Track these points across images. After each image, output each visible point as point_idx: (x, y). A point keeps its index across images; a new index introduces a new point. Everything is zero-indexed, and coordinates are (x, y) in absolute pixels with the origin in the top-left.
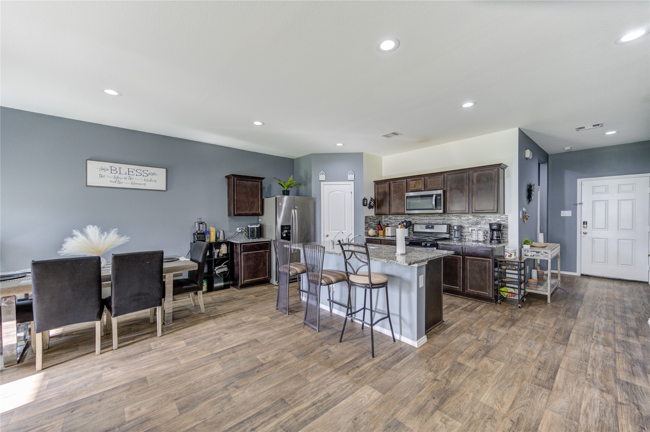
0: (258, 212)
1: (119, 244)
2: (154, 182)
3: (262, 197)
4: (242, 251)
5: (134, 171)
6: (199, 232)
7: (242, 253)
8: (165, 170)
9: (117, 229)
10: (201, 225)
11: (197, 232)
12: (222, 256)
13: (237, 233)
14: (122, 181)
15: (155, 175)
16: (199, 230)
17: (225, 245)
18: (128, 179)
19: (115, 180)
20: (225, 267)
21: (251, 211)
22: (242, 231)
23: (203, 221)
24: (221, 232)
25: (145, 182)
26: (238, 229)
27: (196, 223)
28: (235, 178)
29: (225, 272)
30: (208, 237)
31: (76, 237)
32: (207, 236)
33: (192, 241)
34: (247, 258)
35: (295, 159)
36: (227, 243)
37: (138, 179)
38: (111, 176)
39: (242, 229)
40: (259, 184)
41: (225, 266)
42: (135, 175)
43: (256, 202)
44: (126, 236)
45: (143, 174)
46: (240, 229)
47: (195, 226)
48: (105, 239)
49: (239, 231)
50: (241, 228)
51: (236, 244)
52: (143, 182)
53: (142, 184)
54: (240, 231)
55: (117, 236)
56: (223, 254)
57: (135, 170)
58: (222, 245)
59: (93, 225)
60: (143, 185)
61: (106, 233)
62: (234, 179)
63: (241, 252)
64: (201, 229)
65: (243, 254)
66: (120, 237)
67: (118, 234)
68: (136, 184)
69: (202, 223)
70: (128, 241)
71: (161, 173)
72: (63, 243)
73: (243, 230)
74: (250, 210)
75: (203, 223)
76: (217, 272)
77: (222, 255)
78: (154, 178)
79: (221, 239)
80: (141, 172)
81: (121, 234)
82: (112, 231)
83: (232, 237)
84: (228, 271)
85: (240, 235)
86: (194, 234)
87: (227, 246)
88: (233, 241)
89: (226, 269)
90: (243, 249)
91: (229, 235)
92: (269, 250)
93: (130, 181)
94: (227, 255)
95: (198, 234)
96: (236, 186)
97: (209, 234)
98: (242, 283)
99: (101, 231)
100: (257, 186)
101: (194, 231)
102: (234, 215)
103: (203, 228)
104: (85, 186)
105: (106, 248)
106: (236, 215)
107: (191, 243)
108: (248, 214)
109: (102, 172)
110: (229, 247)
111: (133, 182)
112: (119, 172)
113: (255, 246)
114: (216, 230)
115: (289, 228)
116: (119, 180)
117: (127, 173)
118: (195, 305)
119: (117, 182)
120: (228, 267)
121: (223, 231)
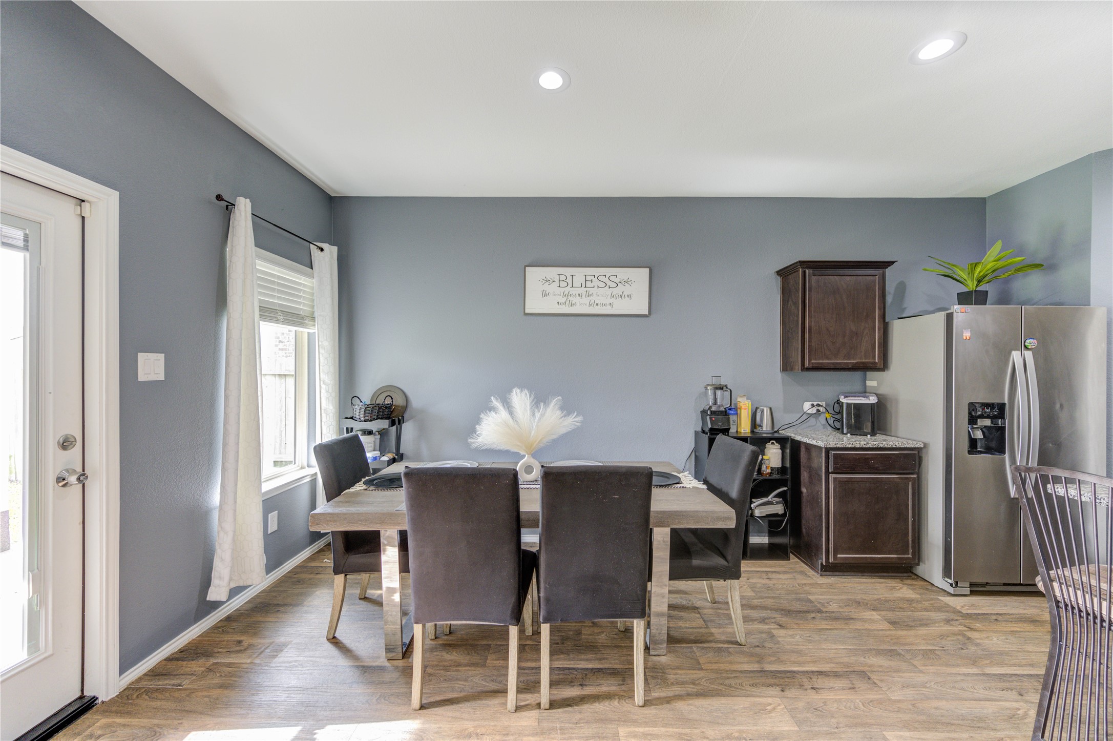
0: (871, 361)
1: (563, 431)
2: (627, 298)
3: (883, 316)
4: (831, 470)
5: (595, 280)
6: (714, 409)
7: (832, 476)
8: (647, 270)
9: (560, 397)
10: (719, 392)
11: (710, 408)
12: (771, 474)
13: (805, 417)
14: (574, 300)
15: (630, 283)
16: (715, 403)
17: (777, 446)
18: (584, 296)
19: (564, 300)
20: (777, 503)
21: (849, 359)
22: (818, 411)
23: (723, 383)
24: (766, 411)
25: (613, 300)
26: (807, 406)
27: (709, 388)
28: (807, 271)
29: (776, 515)
30: (734, 421)
31: (496, 413)
32: (733, 418)
33: (699, 429)
34: (846, 491)
35: (989, 197)
36: (782, 441)
37: (601, 295)
38: (559, 293)
39: (818, 405)
40: (874, 281)
41: (778, 500)
42: (596, 287)
43: (866, 331)
44: (575, 414)
45: (609, 283)
46: (813, 406)
47: (706, 394)
48: (542, 415)
49: (809, 412)
50: (815, 403)
51: (809, 447)
52: (609, 301)
53: (608, 304)
54: (814, 411)
55: (559, 413)
56: (772, 469)
57: (596, 277)
58: (769, 445)
59: (522, 388)
60: (608, 307)
61: (542, 405)
62: (804, 273)
63: (827, 473)
64: (719, 402)
65: (835, 479)
66: (565, 416)
67: (562, 408)
68: (597, 305)
69: (721, 389)
70: (579, 424)
71: (641, 276)
72: (478, 421)
73: (821, 409)
74: (848, 356)
75: (725, 388)
76: (757, 513)
77: (769, 471)
78: (627, 290)
79: (765, 429)
80: (606, 280)
81: (566, 409)
82: (551, 401)
83: (790, 426)
84: (784, 515)
85: (812, 421)
86: (704, 412)
87: (783, 449)
88: (798, 438)
89: (779, 509)
90: (834, 463)
91: (783, 419)
92: (915, 476)
93: (586, 300)
94: (782, 470)
95: (713, 413)
96: (810, 291)
97: (737, 414)
98: (831, 560)
99: (535, 400)
100: (869, 288)
101: (704, 406)
102: (804, 369)
103: (723, 400)
104: (523, 314)
105: (541, 440)
106: (808, 369)
107: (696, 433)
108: (842, 366)
109: (547, 287)
110: (788, 451)
111: (592, 302)
112: (570, 285)
113: (872, 459)
114: (752, 405)
115: (998, 411)
116: (571, 298)
117: (584, 285)
118: (714, 599)
119: (568, 302)
120: (785, 502)
121: (771, 409)
